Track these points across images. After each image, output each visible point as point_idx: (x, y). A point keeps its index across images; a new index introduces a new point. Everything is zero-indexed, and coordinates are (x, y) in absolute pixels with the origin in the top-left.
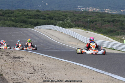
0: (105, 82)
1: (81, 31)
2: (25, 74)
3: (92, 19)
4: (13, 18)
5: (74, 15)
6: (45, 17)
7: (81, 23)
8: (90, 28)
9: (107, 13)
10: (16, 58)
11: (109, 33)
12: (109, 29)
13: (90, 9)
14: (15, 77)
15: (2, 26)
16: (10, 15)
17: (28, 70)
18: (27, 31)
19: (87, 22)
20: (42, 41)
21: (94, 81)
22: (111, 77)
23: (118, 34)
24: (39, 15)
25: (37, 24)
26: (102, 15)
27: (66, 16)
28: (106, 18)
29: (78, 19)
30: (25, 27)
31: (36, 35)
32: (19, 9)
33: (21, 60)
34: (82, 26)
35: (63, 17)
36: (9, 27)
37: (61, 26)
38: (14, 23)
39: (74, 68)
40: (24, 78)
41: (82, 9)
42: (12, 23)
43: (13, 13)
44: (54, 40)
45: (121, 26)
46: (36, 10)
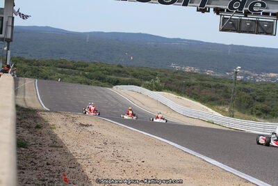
0: (195, 166)
1: (173, 96)
2: (92, 148)
3: (188, 81)
4: (86, 73)
5: (166, 75)
6: (128, 74)
7: (175, 86)
8: (185, 93)
9: (208, 75)
10: (83, 125)
11: (209, 101)
12: (209, 96)
13: (188, 69)
14: (79, 151)
15: (72, 82)
16: (83, 68)
17: (96, 143)
18: (104, 91)
19: (181, 85)
20: (120, 106)
21: (181, 164)
22: (204, 160)
23: (220, 104)
24: (120, 72)
25: (117, 83)
26: (202, 78)
27: (155, 75)
28: (206, 82)
29: (170, 80)
30: (102, 86)
31: (114, 97)
32: (95, 61)
33: (89, 128)
34: (175, 90)
35: (151, 76)
36: (81, 83)
37: (147, 88)
38: (88, 80)
39: (157, 144)
40: (89, 153)
41: (177, 68)
42: (84, 79)
43: (88, 66)
44: (137, 105)
45: (226, 94)
46: (117, 64)
